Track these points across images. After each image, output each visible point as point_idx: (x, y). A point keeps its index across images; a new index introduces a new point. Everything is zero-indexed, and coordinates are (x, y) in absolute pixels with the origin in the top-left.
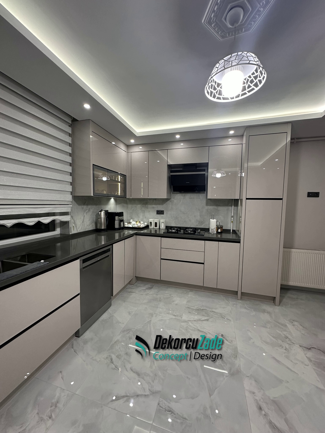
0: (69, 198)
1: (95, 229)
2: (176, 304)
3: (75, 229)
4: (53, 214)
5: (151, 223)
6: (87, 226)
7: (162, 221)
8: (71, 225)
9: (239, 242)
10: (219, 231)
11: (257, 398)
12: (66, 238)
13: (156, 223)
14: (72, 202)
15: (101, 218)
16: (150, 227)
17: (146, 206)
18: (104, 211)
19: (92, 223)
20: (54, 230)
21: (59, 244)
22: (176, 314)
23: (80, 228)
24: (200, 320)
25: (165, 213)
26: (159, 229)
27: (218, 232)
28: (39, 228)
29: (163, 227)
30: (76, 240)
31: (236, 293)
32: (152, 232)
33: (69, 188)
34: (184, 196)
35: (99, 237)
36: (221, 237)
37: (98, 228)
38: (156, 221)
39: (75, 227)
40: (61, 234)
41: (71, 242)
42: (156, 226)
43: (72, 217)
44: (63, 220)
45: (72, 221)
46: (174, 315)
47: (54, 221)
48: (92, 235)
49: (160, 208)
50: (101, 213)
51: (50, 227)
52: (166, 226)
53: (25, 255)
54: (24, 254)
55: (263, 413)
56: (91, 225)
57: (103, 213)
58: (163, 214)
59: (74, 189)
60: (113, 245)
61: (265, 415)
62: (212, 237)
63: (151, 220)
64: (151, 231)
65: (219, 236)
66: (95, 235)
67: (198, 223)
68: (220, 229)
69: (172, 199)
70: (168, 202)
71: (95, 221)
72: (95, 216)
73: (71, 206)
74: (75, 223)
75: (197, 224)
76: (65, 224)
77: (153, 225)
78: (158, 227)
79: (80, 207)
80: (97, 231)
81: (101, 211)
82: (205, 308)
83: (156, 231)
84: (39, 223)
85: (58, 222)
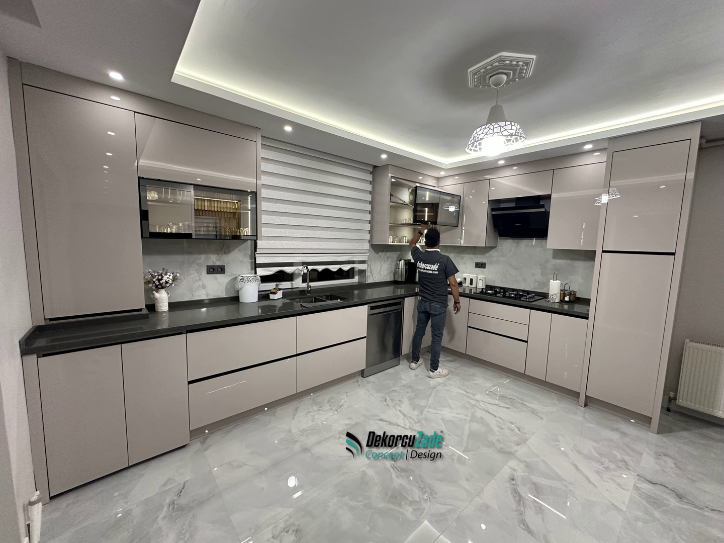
0: (367, 246)
1: (393, 280)
2: (475, 384)
3: (371, 278)
4: (353, 262)
5: (465, 279)
6: (384, 276)
7: (480, 277)
8: (368, 274)
9: (587, 318)
10: (567, 299)
11: (516, 474)
12: (363, 286)
13: (471, 280)
14: (369, 250)
15: (399, 269)
16: (463, 285)
17: (462, 255)
18: (403, 261)
19: (390, 273)
20: (353, 278)
21: (356, 292)
22: (468, 391)
23: (376, 278)
24: (497, 405)
25: (487, 266)
26: (475, 289)
27: (562, 301)
28: (341, 274)
29: (481, 285)
30: (372, 289)
31: (576, 395)
32: (466, 292)
33: (368, 237)
34: (518, 243)
35: (396, 290)
36: (569, 308)
37: (396, 279)
38: (472, 276)
39: (371, 276)
40: (358, 282)
41: (368, 292)
42: (471, 284)
43: (368, 265)
44: (360, 268)
45: (369, 269)
46: (466, 392)
47: (353, 269)
48: (388, 287)
49: (480, 259)
50: (399, 263)
51: (349, 274)
52: (486, 285)
53: (328, 296)
54: (328, 294)
55: (514, 482)
56: (388, 276)
57: (402, 262)
58: (485, 267)
59: (371, 237)
60: (405, 299)
61: (514, 484)
62: (550, 306)
63: (465, 275)
64: (464, 290)
65: (566, 307)
66: (393, 287)
67: (537, 284)
68: (568, 297)
69: (499, 247)
70: (493, 250)
71: (394, 271)
72: (394, 266)
73: (368, 254)
74: (371, 272)
75: (536, 286)
76: (362, 272)
77: (468, 281)
78: (474, 285)
79: (377, 255)
80: (395, 283)
81: (400, 261)
82: (514, 398)
83: (471, 290)
84: (340, 269)
85: (356, 269)
